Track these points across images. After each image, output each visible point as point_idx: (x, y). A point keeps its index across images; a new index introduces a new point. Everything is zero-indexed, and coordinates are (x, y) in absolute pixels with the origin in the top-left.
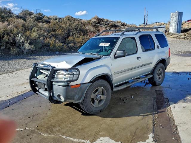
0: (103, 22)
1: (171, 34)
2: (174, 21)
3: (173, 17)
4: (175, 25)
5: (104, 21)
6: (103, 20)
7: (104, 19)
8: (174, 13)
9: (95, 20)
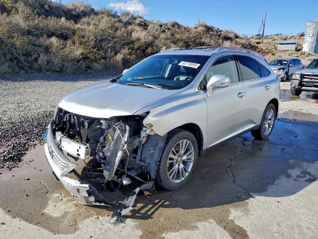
0: (212, 31)
1: (306, 55)
2: (311, 35)
3: (311, 28)
4: (312, 40)
5: (214, 29)
6: (212, 29)
7: (214, 26)
8: (313, 22)
9: (203, 28)
